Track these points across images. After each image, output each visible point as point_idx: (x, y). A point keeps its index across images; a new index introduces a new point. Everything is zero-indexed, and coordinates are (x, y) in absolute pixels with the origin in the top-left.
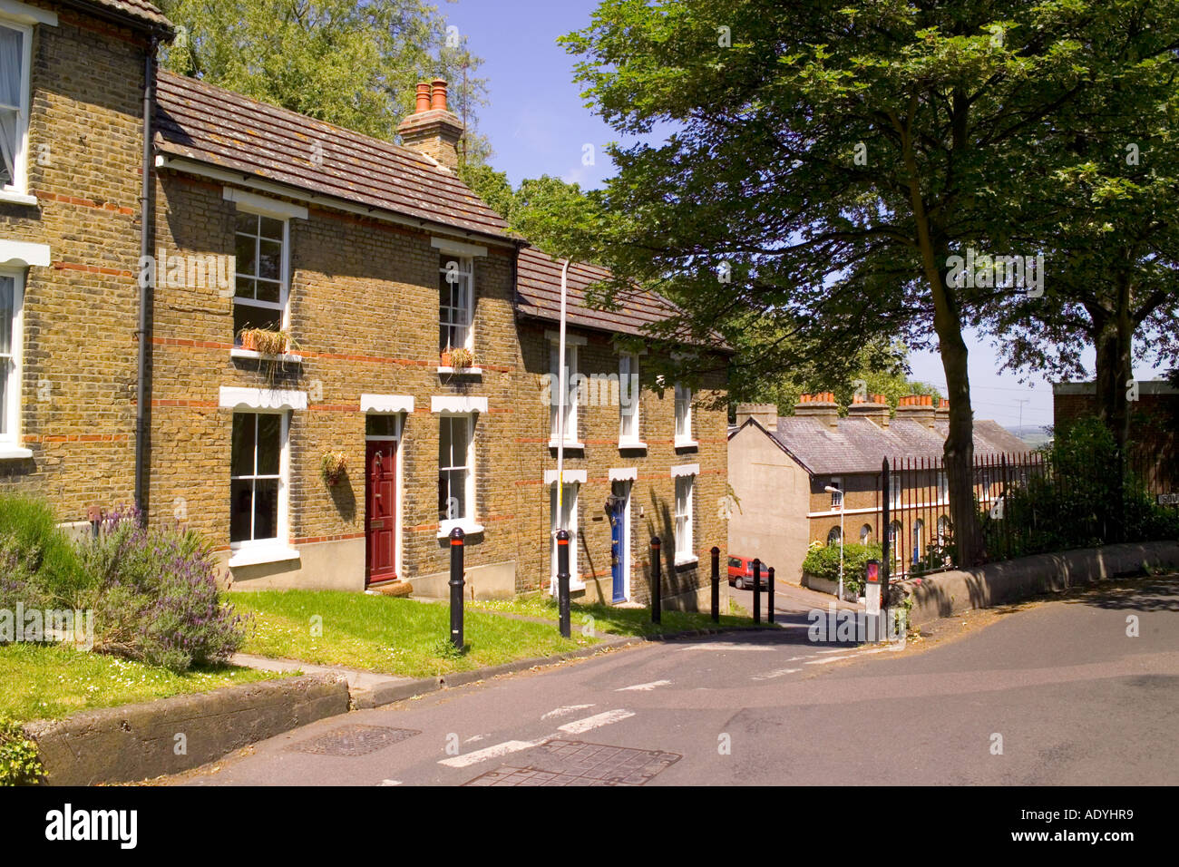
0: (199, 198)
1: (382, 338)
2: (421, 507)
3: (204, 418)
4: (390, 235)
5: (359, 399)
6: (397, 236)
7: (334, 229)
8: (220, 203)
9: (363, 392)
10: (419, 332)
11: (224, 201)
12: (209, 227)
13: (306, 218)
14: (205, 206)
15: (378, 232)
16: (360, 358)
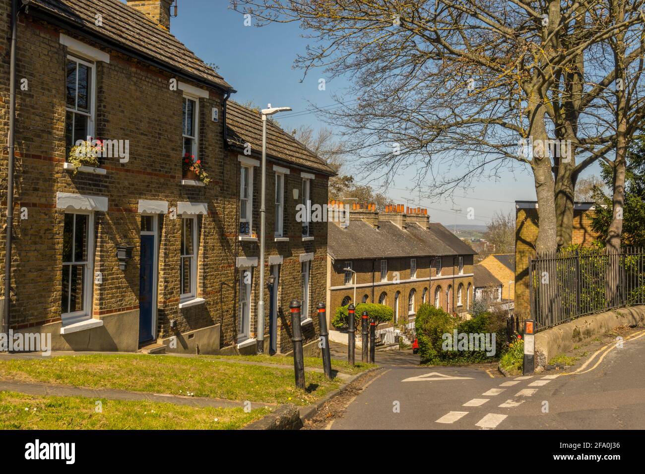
0: (45, 41)
1: (151, 157)
2: (171, 285)
3: (47, 217)
4: (156, 78)
5: (137, 203)
6: (160, 80)
7: (124, 72)
8: (57, 46)
9: (140, 198)
10: (172, 153)
11: (60, 44)
12: (51, 64)
13: (109, 62)
14: (49, 48)
15: (149, 75)
16: (139, 172)
